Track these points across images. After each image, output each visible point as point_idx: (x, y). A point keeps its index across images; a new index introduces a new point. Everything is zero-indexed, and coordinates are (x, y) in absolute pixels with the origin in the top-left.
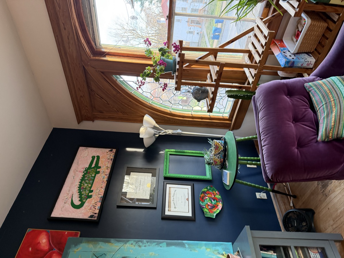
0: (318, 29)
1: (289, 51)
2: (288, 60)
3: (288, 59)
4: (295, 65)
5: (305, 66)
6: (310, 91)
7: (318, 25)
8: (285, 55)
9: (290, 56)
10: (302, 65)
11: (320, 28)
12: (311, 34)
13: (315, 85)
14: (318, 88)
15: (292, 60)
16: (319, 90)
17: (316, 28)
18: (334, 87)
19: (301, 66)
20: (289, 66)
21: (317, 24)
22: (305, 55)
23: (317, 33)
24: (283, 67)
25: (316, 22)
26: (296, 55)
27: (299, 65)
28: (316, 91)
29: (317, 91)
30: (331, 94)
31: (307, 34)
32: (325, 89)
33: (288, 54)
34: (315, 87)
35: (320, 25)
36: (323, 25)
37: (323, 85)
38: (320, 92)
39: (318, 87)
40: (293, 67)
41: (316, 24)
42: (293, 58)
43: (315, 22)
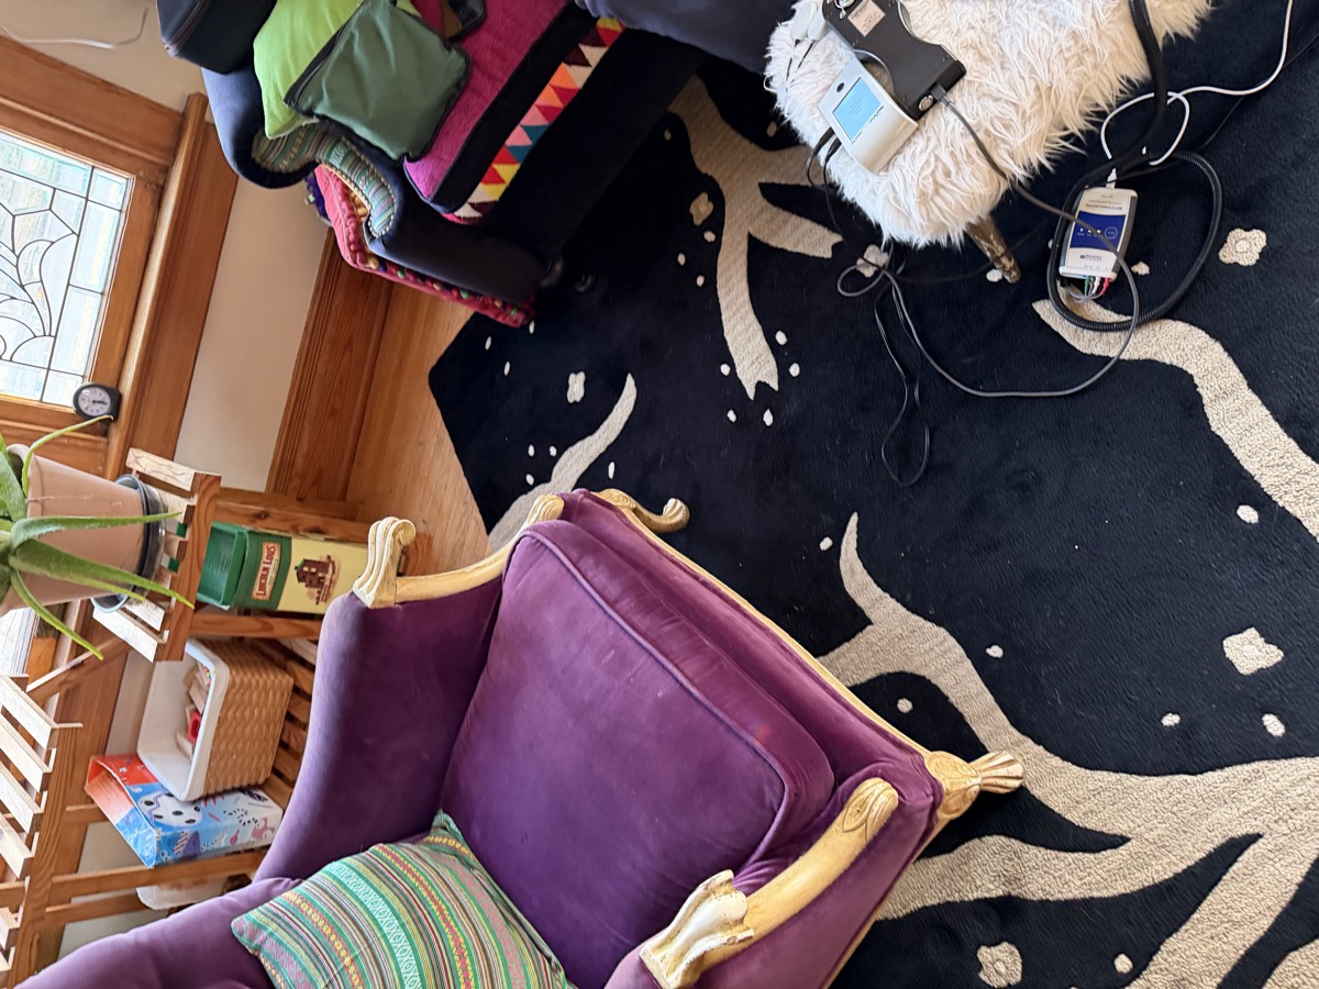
0: (263, 695)
1: (170, 795)
2: (169, 833)
3: (166, 827)
4: (205, 846)
5: (246, 840)
6: (258, 948)
7: (258, 683)
8: (154, 813)
9: (178, 813)
10: (234, 839)
11: (271, 694)
12: (243, 717)
13: (275, 917)
14: (287, 924)
15: (189, 830)
16: (292, 933)
17: (255, 697)
18: (345, 903)
19: (229, 844)
20: (179, 856)
21: (254, 682)
22: (238, 799)
23: (264, 712)
24: (151, 866)
25: (249, 675)
26: (202, 805)
27: (223, 845)
28: (280, 943)
29: (287, 939)
30: (340, 936)
31: (226, 718)
32: (313, 922)
33: (166, 807)
34: (274, 926)
35: (265, 683)
36: (277, 682)
37: (305, 907)
38: (298, 939)
39: (286, 919)
40: (199, 857)
41: (250, 683)
42: (189, 819)
43: (245, 674)
